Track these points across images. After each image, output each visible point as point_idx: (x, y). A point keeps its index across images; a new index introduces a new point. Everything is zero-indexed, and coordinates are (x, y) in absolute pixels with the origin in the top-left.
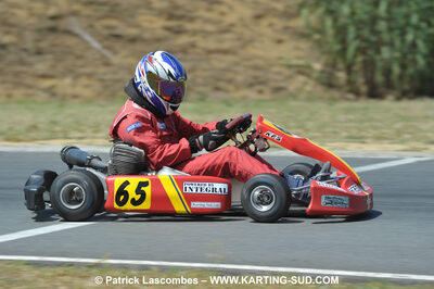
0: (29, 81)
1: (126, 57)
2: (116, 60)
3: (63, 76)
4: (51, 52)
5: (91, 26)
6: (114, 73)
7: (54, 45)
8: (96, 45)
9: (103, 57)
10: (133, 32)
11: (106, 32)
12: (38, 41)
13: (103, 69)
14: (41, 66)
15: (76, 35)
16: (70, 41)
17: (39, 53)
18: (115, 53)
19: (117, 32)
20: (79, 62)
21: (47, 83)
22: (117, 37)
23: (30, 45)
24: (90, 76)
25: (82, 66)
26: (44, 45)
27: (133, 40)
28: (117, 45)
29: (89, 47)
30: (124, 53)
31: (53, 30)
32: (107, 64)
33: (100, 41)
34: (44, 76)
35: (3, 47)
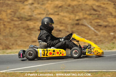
1: (103, 32)
2: (99, 34)
4: (77, 32)
5: (91, 22)
6: (99, 38)
7: (77, 30)
8: (93, 29)
9: (95, 32)
10: (105, 24)
11: (96, 24)
12: (72, 28)
13: (95, 37)
15: (86, 26)
16: (83, 28)
18: (99, 31)
19: (100, 24)
20: (87, 35)
22: (100, 26)
23: (69, 30)
24: (90, 39)
25: (88, 36)
26: (74, 29)
27: (106, 27)
28: (100, 29)
29: (90, 29)
30: (102, 31)
31: (78, 24)
32: (96, 35)
33: (94, 28)
35: (60, 31)
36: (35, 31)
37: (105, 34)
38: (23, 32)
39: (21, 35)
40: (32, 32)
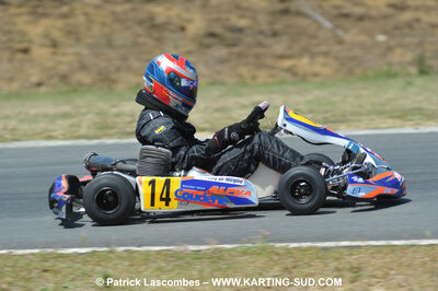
0: (269, 61)
1: (357, 34)
2: (348, 37)
3: (301, 55)
5: (320, 7)
6: (349, 50)
7: (287, 27)
8: (327, 24)
10: (359, 10)
11: (335, 12)
12: (272, 23)
13: (337, 48)
14: (279, 47)
15: (308, 16)
16: (303, 22)
17: (275, 34)
18: (346, 30)
20: (314, 42)
21: (287, 63)
22: (346, 16)
23: (264, 27)
24: (326, 54)
25: (318, 46)
26: (278, 26)
27: (361, 18)
28: (347, 24)
29: (320, 27)
30: (354, 30)
31: (285, 12)
32: (340, 42)
33: (331, 21)
34: (282, 57)
35: (240, 30)
36: (173, 32)
37: (363, 38)
38: (139, 35)
39: (135, 44)
40: (166, 34)
